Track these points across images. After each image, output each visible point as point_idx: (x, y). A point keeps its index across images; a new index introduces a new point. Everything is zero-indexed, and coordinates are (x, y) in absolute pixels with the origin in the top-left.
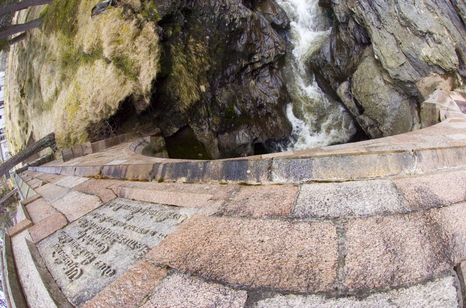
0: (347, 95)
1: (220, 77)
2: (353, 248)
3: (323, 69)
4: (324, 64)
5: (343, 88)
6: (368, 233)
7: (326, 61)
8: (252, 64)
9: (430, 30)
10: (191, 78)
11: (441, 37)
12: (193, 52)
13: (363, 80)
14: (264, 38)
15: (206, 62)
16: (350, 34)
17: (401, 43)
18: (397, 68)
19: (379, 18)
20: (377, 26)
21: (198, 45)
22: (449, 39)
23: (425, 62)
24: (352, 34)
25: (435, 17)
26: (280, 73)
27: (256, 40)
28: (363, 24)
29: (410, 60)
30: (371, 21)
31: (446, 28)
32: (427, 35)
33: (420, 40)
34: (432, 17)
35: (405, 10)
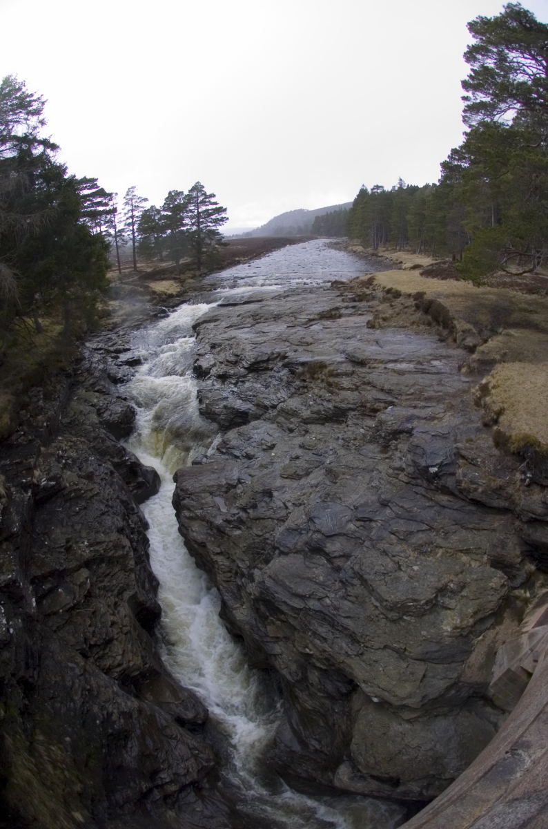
0: (356, 778)
3: (292, 765)
4: (292, 757)
5: (343, 775)
7: (294, 752)
8: (160, 787)
9: (440, 585)
10: (51, 796)
11: (460, 576)
12: (46, 758)
13: (372, 744)
14: (169, 744)
16: (316, 691)
17: (405, 649)
18: (419, 688)
19: (353, 638)
20: (355, 653)
21: (53, 748)
22: (473, 564)
23: (457, 637)
24: (319, 690)
25: (438, 555)
26: (218, 794)
27: (157, 749)
28: (333, 665)
29: (433, 659)
30: (343, 652)
31: (461, 551)
32: (439, 599)
33: (432, 617)
34: (434, 560)
35: (389, 592)
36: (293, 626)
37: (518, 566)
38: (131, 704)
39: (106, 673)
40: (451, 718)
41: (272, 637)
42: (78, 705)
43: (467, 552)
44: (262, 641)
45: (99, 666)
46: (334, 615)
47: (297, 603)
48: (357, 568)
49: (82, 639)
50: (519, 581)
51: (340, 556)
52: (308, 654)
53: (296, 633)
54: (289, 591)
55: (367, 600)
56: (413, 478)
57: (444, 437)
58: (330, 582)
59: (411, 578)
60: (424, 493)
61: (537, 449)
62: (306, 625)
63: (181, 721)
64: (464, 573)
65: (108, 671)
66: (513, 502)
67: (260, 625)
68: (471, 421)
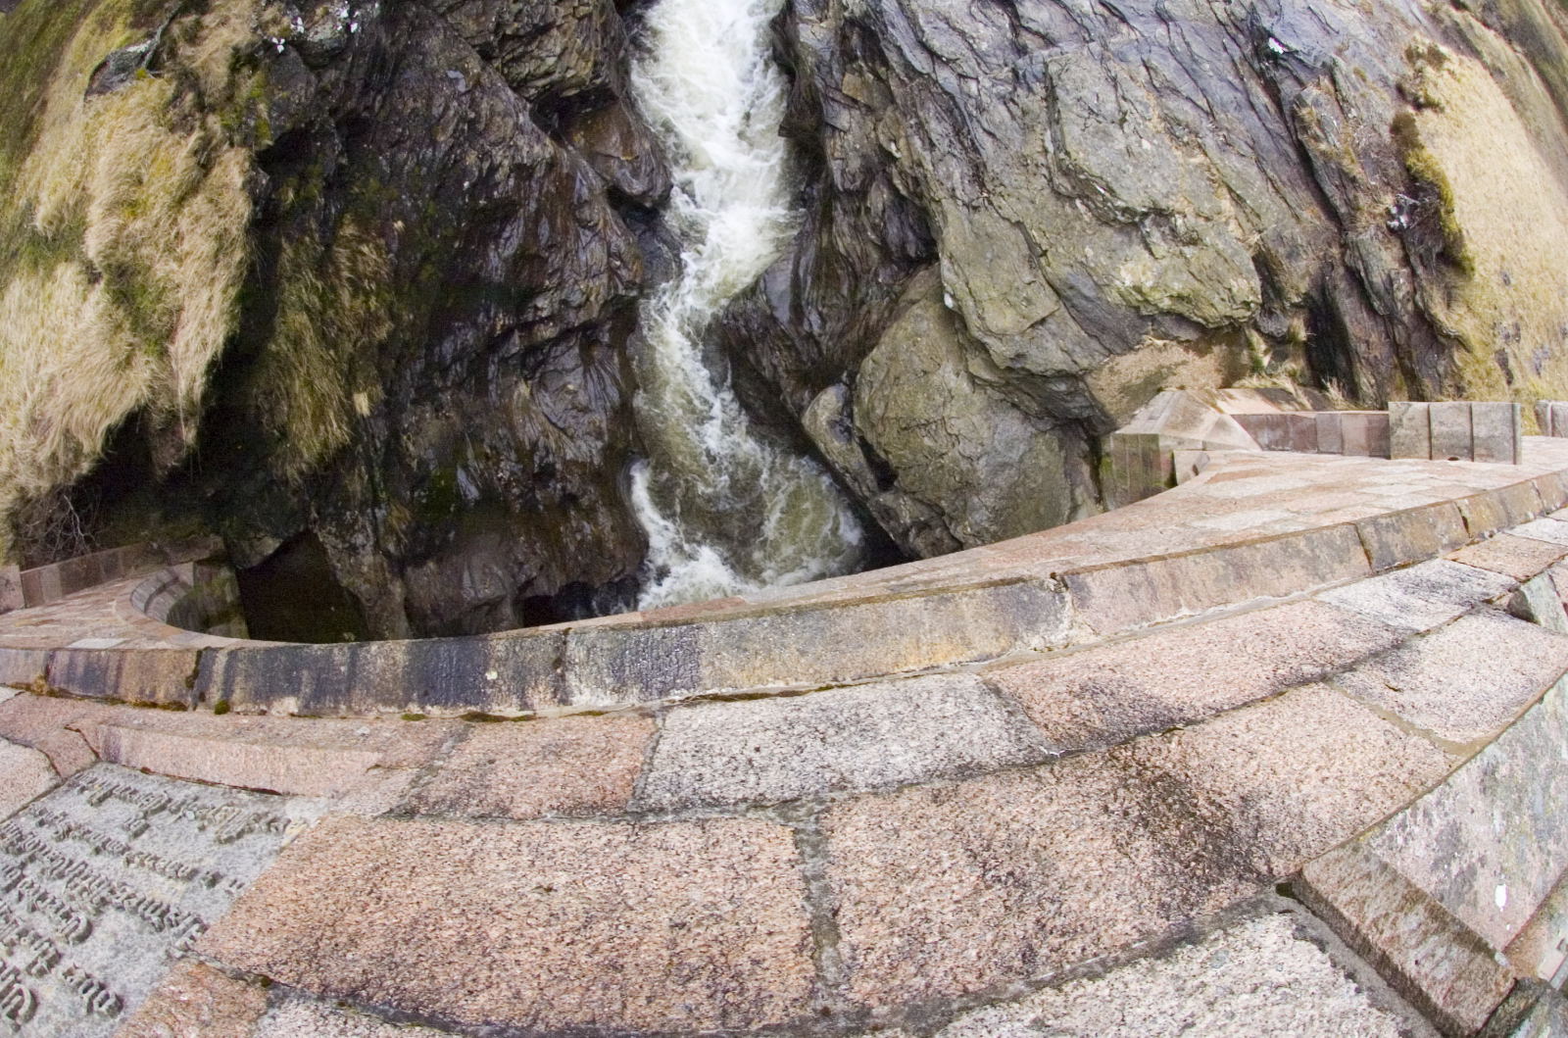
0: (838, 428)
1: (419, 366)
2: (859, 885)
3: (760, 345)
4: (766, 329)
5: (823, 409)
6: (908, 835)
7: (774, 320)
8: (527, 327)
9: (1163, 204)
10: (328, 363)
11: (1201, 221)
12: (346, 274)
13: (897, 378)
14: (578, 237)
15: (382, 312)
16: (868, 227)
17: (1045, 253)
18: (1022, 333)
19: (978, 174)
20: (966, 200)
21: (365, 249)
22: (1233, 226)
23: (1129, 305)
24: (874, 228)
25: (1192, 160)
26: (616, 360)
27: (551, 246)
28: (921, 196)
29: (1073, 306)
30: (949, 185)
31: (1230, 190)
32: (1147, 222)
33: (1118, 238)
34: (1181, 161)
35: (1080, 144)
36: (891, 92)
37: (1287, 305)
38: (538, 149)
39: (515, 90)
40: (1030, 429)
41: (847, 96)
42: (439, 155)
43: (1238, 200)
44: (826, 97)
45: (506, 76)
46: (970, 115)
47: (920, 61)
48: (1053, 69)
49: (491, 26)
50: (1270, 326)
51: (1037, 33)
52: (889, 155)
53: (890, 108)
54: (916, 34)
55: (1038, 129)
56: (1236, 27)
57: (1326, 28)
58: (994, 60)
59: (1129, 152)
60: (1236, 58)
61: (1442, 210)
62: (914, 105)
63: (616, 196)
64: (1210, 224)
65: (519, 86)
66: (1353, 219)
67: (835, 66)
68: (1383, 58)
